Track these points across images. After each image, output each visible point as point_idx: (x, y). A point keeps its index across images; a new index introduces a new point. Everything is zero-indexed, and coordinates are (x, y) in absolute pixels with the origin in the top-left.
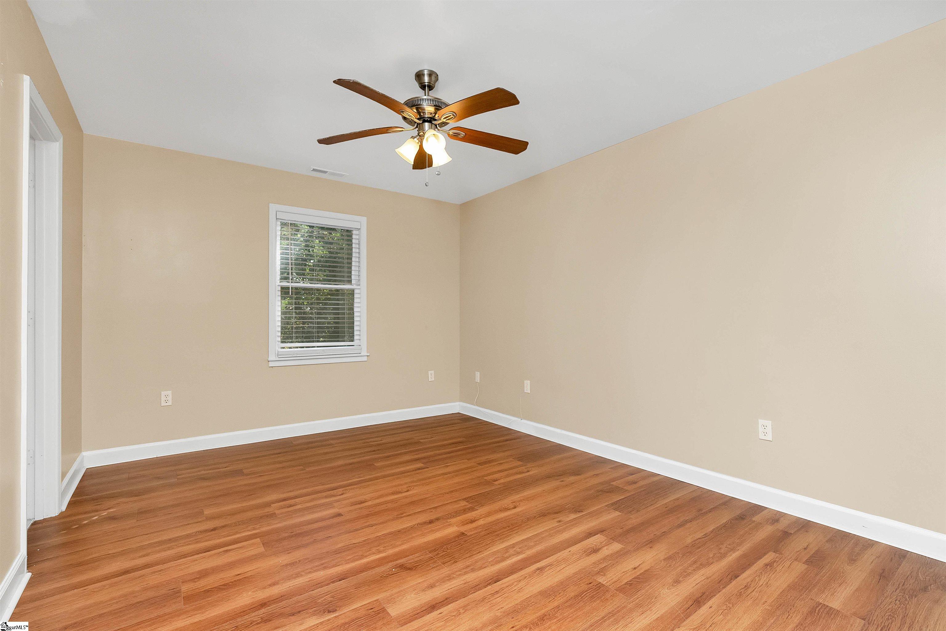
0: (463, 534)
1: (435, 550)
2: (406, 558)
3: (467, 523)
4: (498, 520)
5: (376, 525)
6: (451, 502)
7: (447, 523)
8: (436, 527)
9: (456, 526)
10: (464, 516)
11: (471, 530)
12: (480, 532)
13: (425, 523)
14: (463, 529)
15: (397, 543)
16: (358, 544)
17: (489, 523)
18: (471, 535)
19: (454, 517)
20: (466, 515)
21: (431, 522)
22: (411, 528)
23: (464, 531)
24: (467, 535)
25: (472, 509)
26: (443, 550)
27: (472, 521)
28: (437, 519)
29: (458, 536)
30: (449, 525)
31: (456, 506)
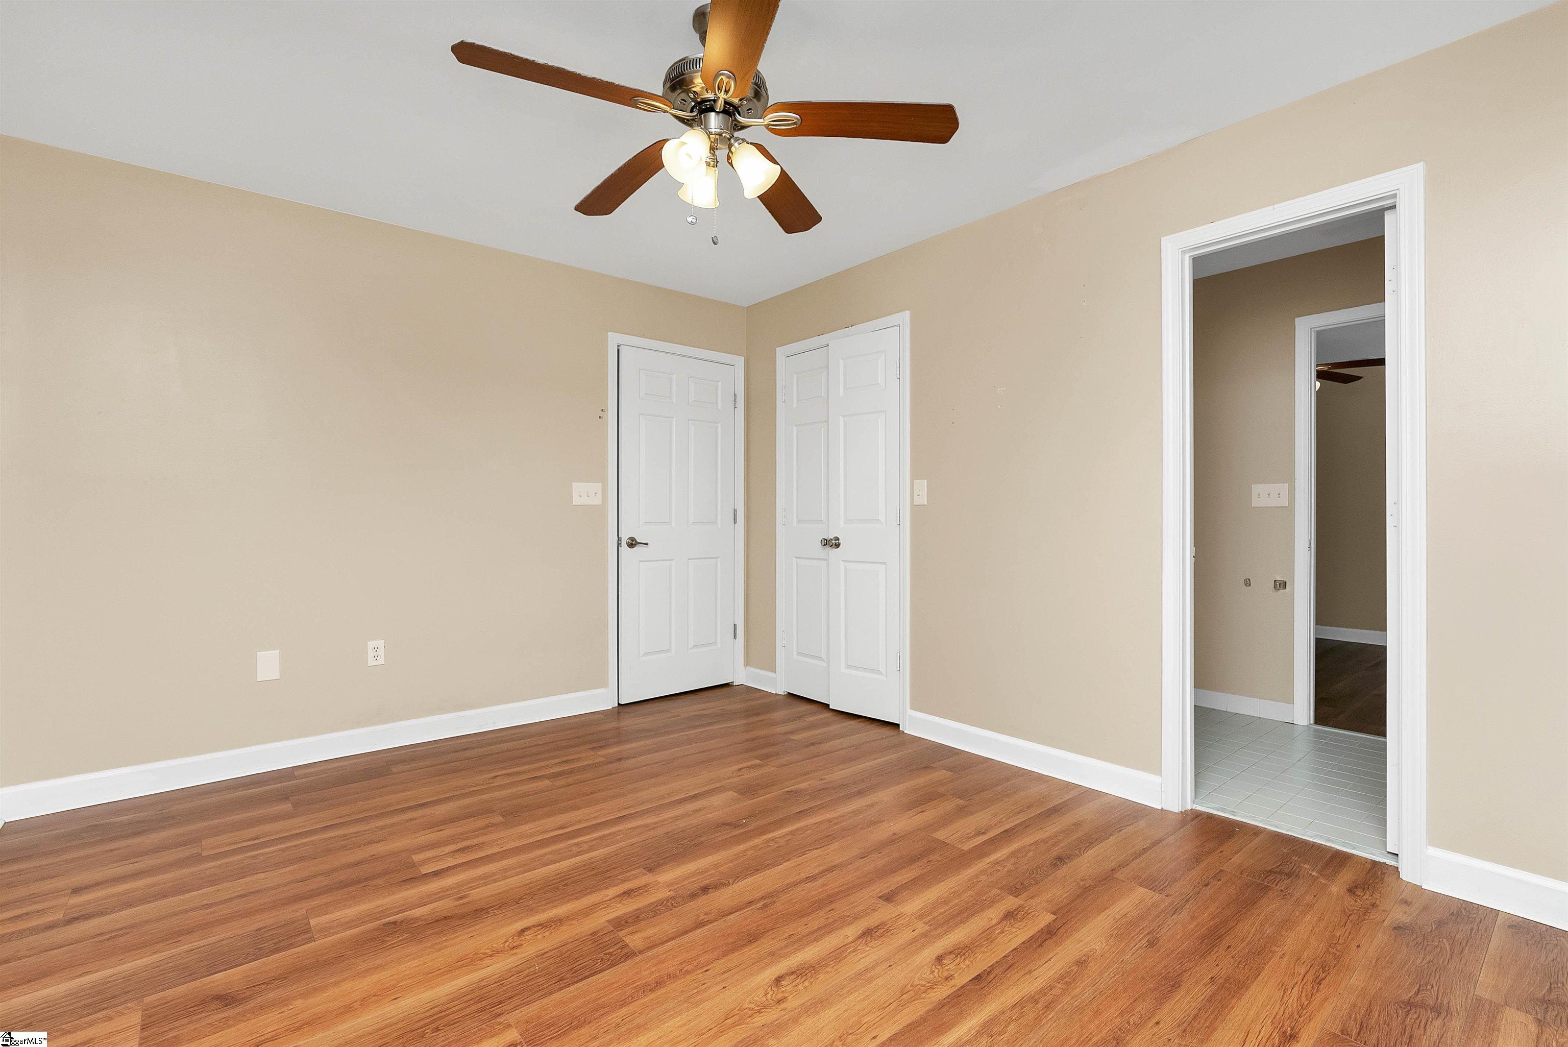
0: (650, 870)
1: (695, 845)
2: (732, 835)
3: (639, 888)
4: (577, 898)
5: (801, 881)
6: (663, 943)
7: (675, 887)
8: (695, 879)
9: (660, 883)
10: (639, 905)
11: (636, 877)
12: (620, 874)
13: (716, 886)
14: (648, 878)
15: (752, 852)
16: (811, 848)
17: (600, 889)
18: (639, 867)
19: (661, 903)
20: (635, 907)
21: (705, 890)
22: (738, 877)
23: (647, 874)
24: (644, 868)
25: (620, 923)
26: (683, 846)
27: (628, 893)
28: (693, 896)
29: (659, 865)
30: (672, 884)
31: (652, 931)
